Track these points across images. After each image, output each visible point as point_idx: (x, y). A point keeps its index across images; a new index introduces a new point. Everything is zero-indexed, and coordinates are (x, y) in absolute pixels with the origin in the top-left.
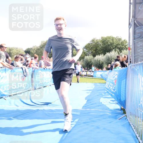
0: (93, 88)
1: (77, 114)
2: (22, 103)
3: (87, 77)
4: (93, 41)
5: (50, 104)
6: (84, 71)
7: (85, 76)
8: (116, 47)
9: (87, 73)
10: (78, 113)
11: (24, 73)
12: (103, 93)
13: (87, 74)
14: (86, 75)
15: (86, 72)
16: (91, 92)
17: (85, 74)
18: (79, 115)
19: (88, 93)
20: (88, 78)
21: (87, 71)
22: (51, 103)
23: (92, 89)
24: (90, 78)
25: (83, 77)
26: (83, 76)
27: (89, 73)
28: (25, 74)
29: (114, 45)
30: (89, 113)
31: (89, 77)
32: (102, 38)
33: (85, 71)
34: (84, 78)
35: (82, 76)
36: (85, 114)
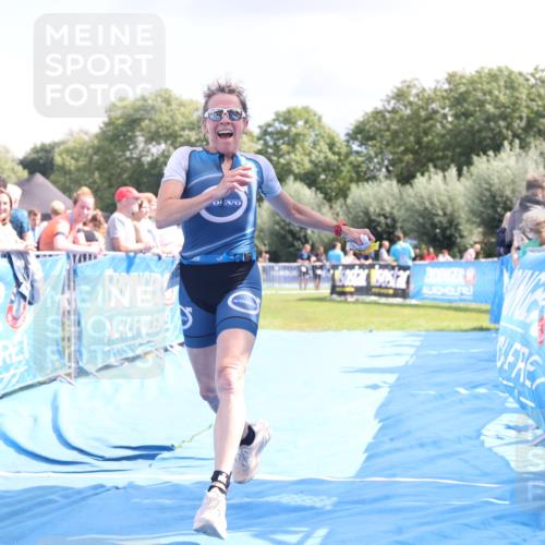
0: (406, 358)
1: (318, 505)
2: (11, 451)
3: (373, 298)
4: (400, 95)
5: (166, 454)
6: (351, 267)
7: (359, 290)
8: (530, 125)
9: (368, 277)
10: (325, 502)
11: (19, 285)
12: (463, 385)
13: (373, 282)
14: (366, 290)
15: (364, 273)
16: (391, 378)
17: (362, 283)
18: (329, 512)
19: (375, 387)
20: (376, 303)
21: (371, 267)
22: (169, 449)
23: (400, 362)
24: (385, 304)
25: (350, 298)
26: (351, 294)
27: (380, 276)
28: (25, 289)
29: (521, 118)
30: (387, 497)
31: (383, 300)
32: (451, 78)
33: (361, 266)
34: (357, 302)
35: (343, 293)
36: (363, 502)
